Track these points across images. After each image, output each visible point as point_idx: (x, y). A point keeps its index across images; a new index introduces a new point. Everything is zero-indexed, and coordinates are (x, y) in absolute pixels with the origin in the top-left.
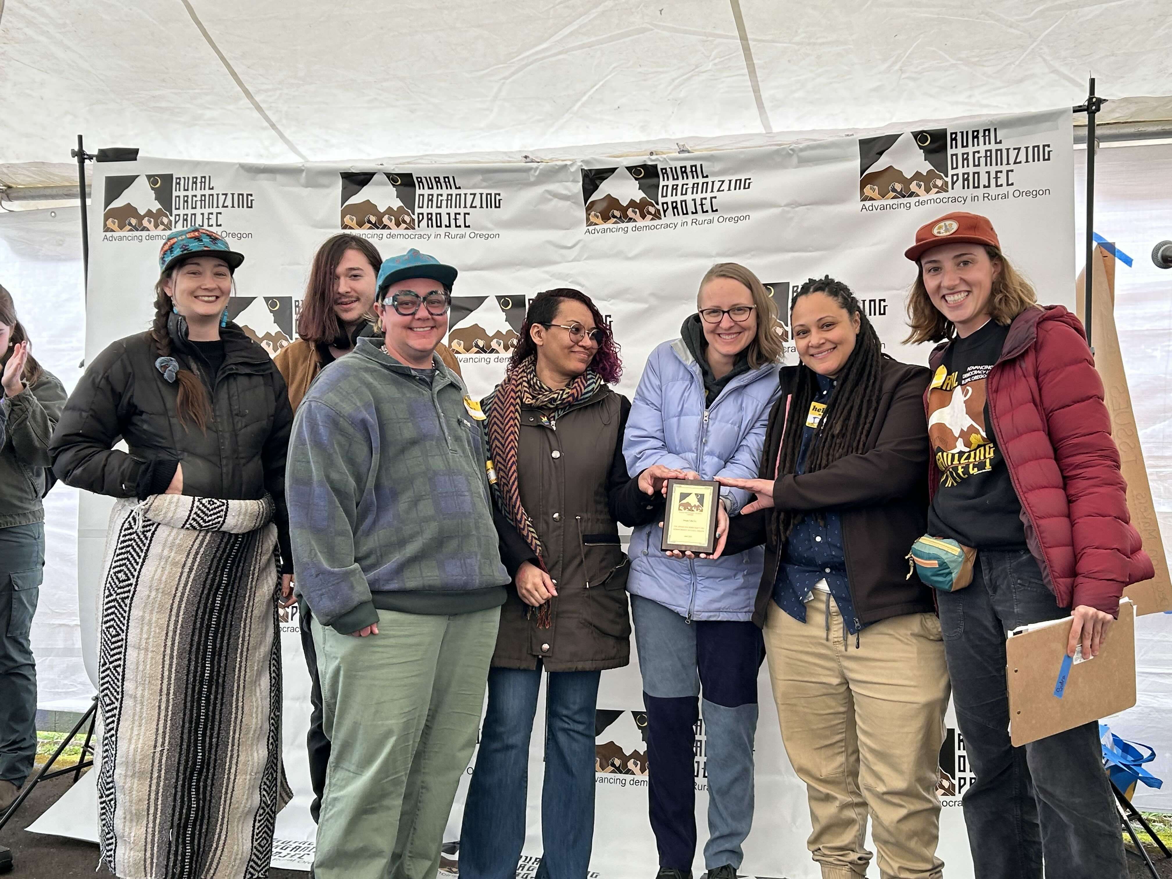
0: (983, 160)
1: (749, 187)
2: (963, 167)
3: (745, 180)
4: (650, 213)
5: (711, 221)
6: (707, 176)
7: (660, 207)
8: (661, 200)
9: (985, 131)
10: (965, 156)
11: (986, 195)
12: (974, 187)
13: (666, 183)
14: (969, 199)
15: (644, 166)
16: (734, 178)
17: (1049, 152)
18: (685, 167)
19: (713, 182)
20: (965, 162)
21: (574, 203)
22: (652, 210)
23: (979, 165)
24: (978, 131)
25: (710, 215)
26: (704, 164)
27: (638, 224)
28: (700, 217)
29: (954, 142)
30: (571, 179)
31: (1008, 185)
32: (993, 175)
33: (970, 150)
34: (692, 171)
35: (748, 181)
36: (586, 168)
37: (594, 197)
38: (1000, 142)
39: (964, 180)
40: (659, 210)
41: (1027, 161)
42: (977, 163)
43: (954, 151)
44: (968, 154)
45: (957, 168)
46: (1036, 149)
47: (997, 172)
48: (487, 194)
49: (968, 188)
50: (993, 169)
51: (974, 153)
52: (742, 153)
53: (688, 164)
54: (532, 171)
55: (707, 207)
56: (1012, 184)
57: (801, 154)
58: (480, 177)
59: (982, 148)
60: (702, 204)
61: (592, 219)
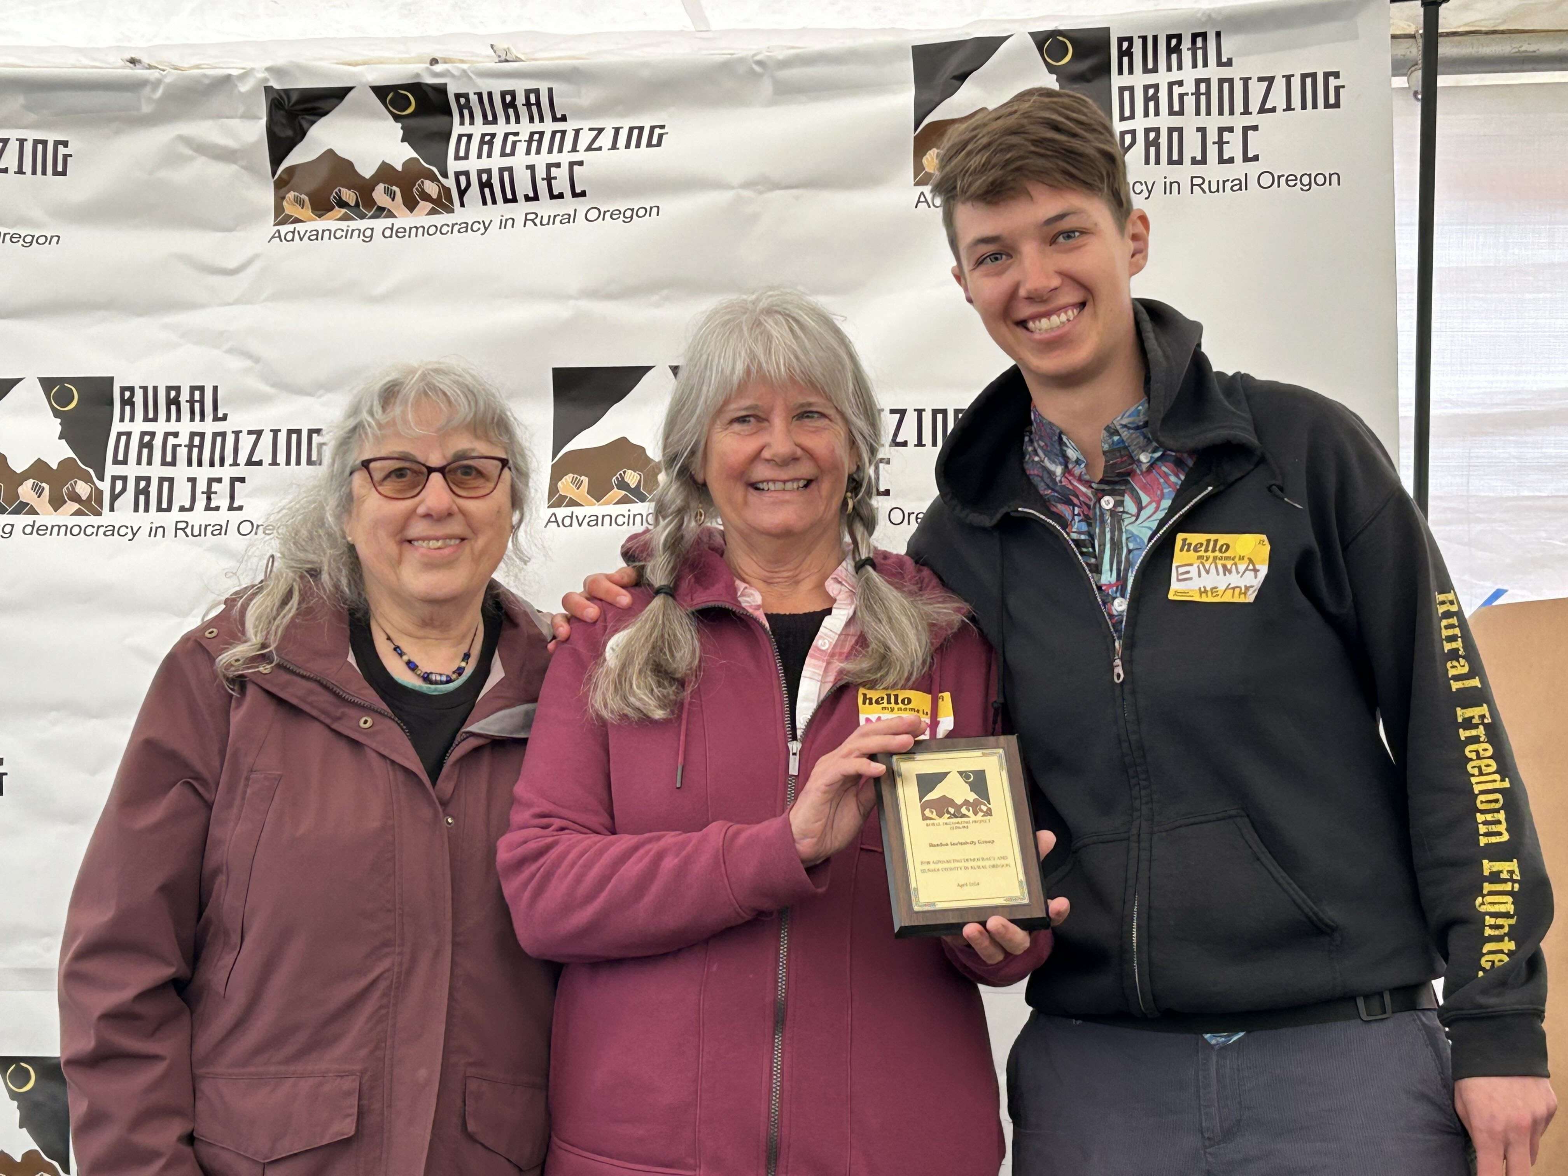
0: (1190, 101)
1: (659, 144)
2: (1146, 114)
3: (652, 129)
4: (426, 197)
5: (569, 219)
6: (564, 118)
7: (450, 183)
8: (453, 166)
9: (1194, 37)
10: (1151, 92)
11: (1197, 181)
12: (1171, 162)
13: (467, 129)
14: (1159, 189)
15: (417, 88)
16: (626, 124)
17: (1337, 89)
18: (513, 94)
19: (577, 132)
20: (1151, 104)
21: (245, 168)
22: (431, 188)
23: (1181, 112)
24: (1179, 37)
25: (568, 205)
26: (557, 87)
27: (398, 223)
28: (545, 207)
29: (1125, 60)
30: (241, 109)
31: (1246, 159)
32: (1212, 136)
33: (1162, 78)
34: (528, 104)
35: (657, 131)
36: (277, 86)
37: (295, 158)
38: (1229, 63)
39: (1148, 144)
40: (447, 191)
41: (1289, 108)
42: (1176, 108)
43: (1125, 80)
44: (1156, 87)
45: (1132, 117)
46: (1309, 81)
47: (1221, 130)
48: (36, 142)
49: (1157, 162)
50: (1213, 123)
51: (1171, 85)
52: (645, 65)
53: (520, 87)
54: (148, 89)
55: (561, 184)
56: (1256, 158)
57: (785, 74)
58: (20, 100)
59: (1189, 75)
60: (549, 179)
61: (289, 209)
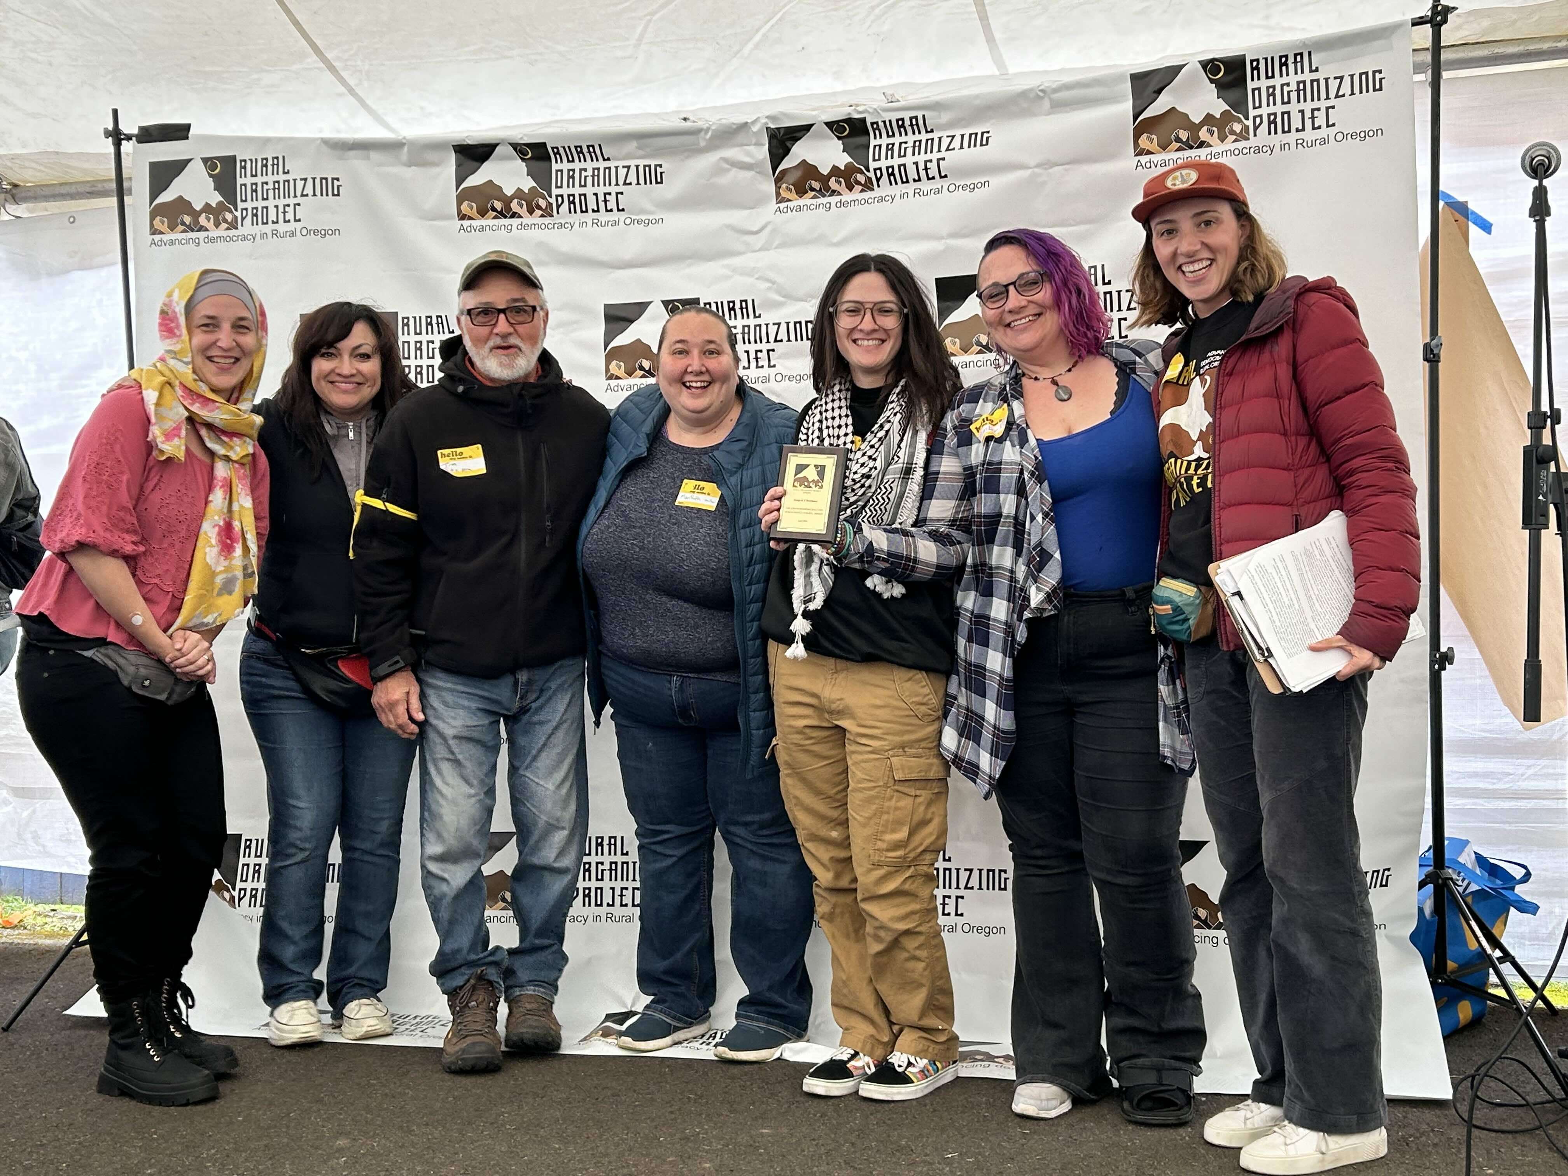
0: (1294, 95)
1: (987, 144)
2: (1268, 105)
3: (982, 134)
4: (859, 183)
5: (939, 191)
6: (932, 131)
7: (871, 174)
8: (873, 165)
9: (1296, 55)
10: (1271, 90)
11: (1300, 142)
12: (1284, 132)
13: (878, 141)
14: (1277, 148)
15: (849, 121)
16: (967, 132)
17: (1381, 80)
18: (903, 120)
19: (940, 138)
20: (1271, 98)
21: (758, 173)
22: (861, 178)
23: (1289, 102)
24: (1286, 57)
25: (938, 183)
26: (928, 114)
27: (844, 198)
28: (925, 185)
29: (1255, 72)
30: (754, 141)
31: (1328, 126)
32: (1308, 114)
33: (1277, 81)
34: (911, 125)
35: (986, 135)
36: (773, 126)
37: (784, 165)
38: (1317, 70)
39: (1270, 123)
40: (870, 179)
41: (1352, 93)
42: (1286, 99)
43: (1256, 84)
44: (1274, 87)
45: (1260, 107)
46: (1364, 77)
47: (1313, 110)
48: (645, 166)
49: (1276, 133)
50: (1308, 107)
51: (1282, 86)
52: (977, 97)
53: (907, 115)
54: (702, 134)
55: (933, 172)
56: (1334, 125)
57: (1055, 96)
58: (634, 144)
59: (1293, 79)
60: (926, 169)
61: (784, 194)
